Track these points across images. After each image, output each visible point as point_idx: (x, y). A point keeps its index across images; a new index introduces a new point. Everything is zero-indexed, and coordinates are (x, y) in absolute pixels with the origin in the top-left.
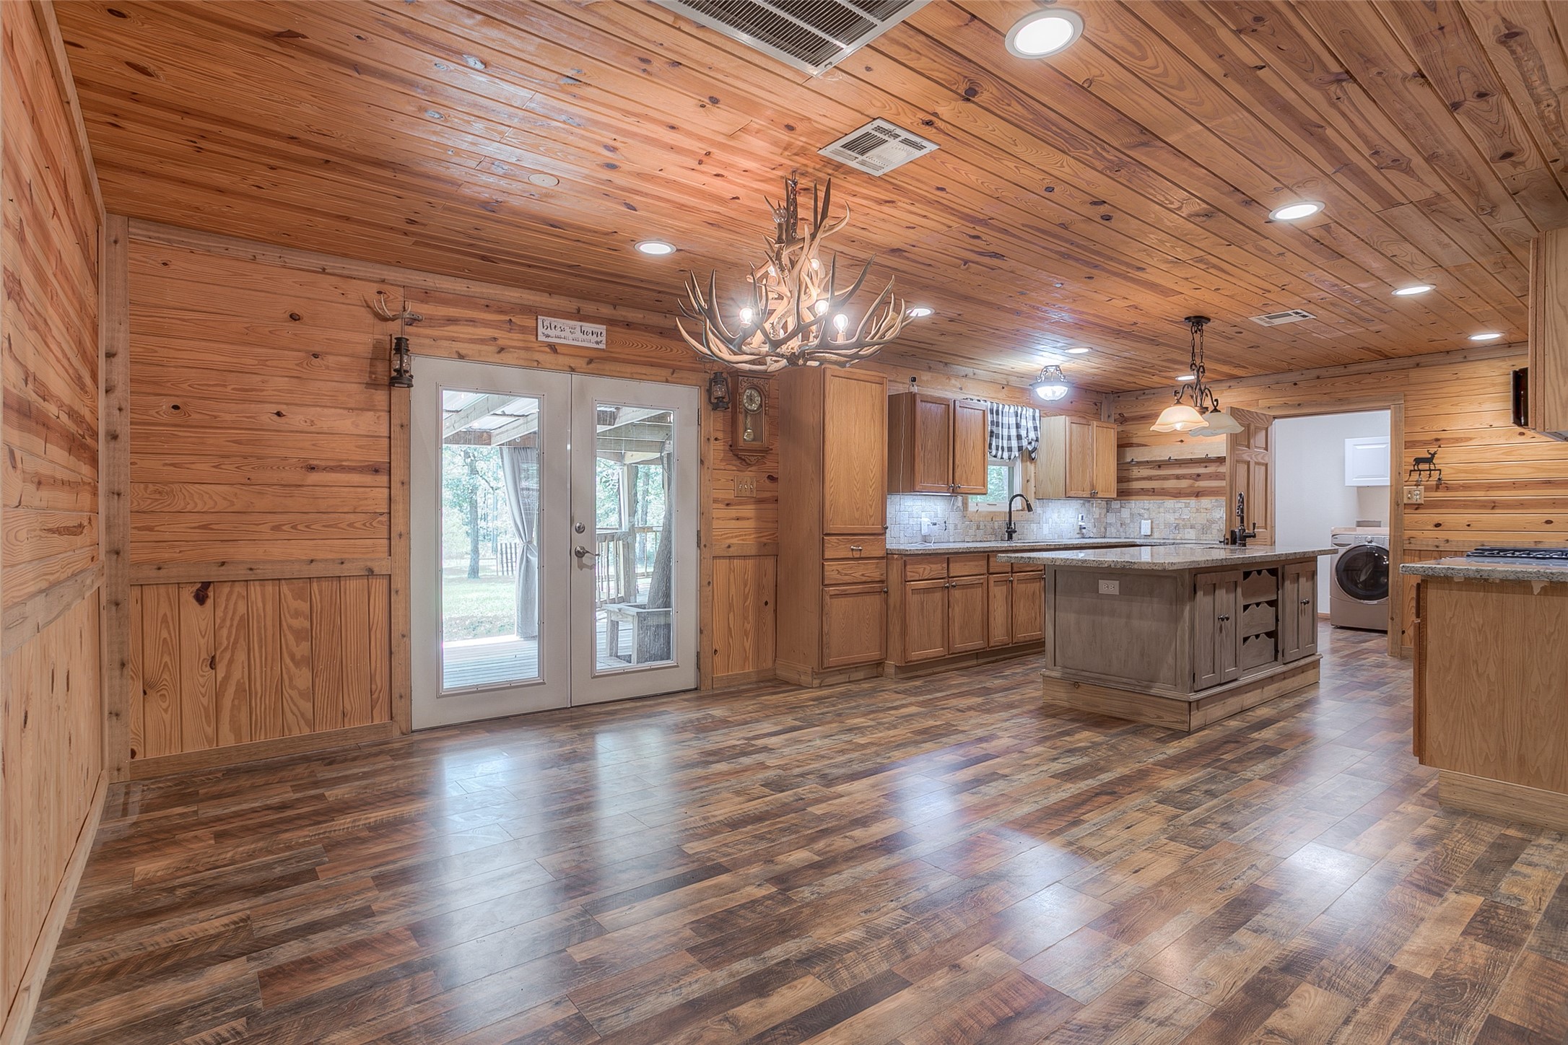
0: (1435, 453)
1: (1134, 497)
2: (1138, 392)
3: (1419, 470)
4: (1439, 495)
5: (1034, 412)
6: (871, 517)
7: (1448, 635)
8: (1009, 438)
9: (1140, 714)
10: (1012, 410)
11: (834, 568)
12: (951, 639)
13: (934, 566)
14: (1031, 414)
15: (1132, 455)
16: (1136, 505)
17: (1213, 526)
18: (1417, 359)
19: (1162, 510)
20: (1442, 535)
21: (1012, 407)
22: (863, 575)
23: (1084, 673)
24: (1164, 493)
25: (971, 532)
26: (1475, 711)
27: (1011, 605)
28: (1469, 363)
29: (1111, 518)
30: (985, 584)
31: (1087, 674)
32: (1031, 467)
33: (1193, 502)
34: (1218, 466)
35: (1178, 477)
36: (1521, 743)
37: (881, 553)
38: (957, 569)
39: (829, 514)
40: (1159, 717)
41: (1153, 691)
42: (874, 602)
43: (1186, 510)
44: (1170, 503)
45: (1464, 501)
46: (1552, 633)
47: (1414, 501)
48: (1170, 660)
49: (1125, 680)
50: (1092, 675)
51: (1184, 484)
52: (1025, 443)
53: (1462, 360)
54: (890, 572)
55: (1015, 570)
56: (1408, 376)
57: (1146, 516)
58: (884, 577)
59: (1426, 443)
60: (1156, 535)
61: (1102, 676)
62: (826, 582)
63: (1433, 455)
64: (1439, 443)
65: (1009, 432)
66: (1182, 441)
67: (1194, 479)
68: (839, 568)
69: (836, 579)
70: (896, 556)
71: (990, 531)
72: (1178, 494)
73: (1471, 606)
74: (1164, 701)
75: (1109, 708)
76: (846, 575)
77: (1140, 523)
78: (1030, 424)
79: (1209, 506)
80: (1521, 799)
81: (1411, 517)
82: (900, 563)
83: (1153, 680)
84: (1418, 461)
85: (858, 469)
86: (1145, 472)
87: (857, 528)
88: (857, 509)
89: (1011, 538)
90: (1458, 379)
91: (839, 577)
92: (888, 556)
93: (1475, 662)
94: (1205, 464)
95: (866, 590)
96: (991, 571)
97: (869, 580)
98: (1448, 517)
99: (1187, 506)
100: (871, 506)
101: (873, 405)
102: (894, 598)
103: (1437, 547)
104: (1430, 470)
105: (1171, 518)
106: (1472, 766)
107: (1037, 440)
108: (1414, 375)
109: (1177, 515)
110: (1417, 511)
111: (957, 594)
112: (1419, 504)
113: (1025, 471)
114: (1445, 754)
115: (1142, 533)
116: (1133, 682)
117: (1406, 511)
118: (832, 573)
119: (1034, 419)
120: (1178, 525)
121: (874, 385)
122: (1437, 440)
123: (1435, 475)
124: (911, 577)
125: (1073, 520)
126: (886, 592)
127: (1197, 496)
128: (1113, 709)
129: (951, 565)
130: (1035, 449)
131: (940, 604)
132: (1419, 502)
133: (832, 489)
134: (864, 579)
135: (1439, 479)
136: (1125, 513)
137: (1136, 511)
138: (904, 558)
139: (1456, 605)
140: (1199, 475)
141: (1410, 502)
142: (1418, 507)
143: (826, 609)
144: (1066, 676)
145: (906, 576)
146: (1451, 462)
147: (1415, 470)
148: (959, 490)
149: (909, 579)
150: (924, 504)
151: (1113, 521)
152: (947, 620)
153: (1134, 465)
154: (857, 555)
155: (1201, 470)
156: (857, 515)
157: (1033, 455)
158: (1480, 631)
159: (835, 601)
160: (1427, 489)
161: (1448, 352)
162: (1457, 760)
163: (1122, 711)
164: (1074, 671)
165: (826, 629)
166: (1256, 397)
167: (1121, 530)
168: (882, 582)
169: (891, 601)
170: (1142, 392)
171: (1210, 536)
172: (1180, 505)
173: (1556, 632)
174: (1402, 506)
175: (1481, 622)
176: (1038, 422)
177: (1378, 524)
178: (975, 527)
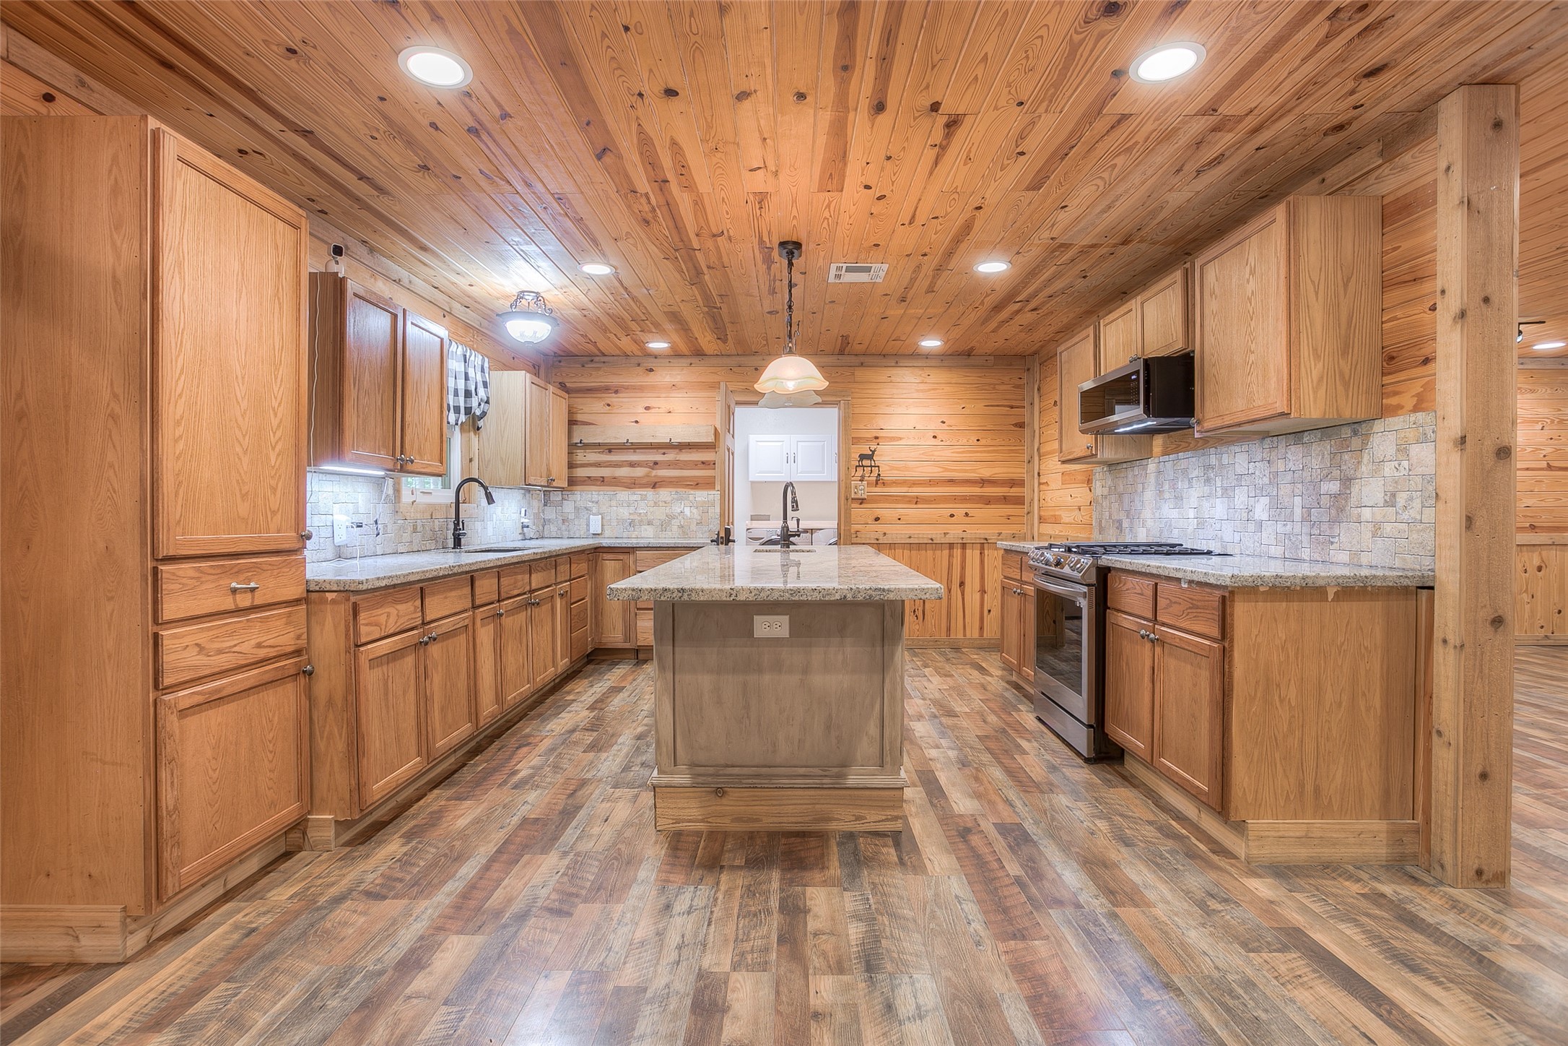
0: (875, 451)
1: (579, 488)
2: (586, 359)
3: (863, 466)
4: (879, 490)
5: (483, 361)
6: (274, 513)
7: (1254, 657)
8: (456, 394)
9: (829, 820)
10: (460, 351)
11: (187, 641)
12: (430, 736)
13: (401, 607)
14: (480, 363)
15: (581, 434)
16: (583, 496)
17: (673, 521)
18: (862, 359)
19: (614, 503)
20: (880, 528)
21: (460, 347)
22: (259, 646)
23: (730, 771)
24: (615, 482)
25: (406, 537)
26: (1277, 744)
27: (499, 653)
28: (899, 369)
29: (550, 513)
30: (470, 627)
31: (736, 771)
32: (474, 438)
33: (650, 493)
34: (677, 454)
35: (632, 465)
36: (1316, 772)
37: (295, 592)
38: (437, 606)
39: (172, 506)
40: (858, 818)
41: (852, 780)
42: (284, 701)
43: (642, 504)
44: (623, 495)
45: (897, 496)
46: (1343, 643)
47: (859, 496)
48: (873, 729)
49: (802, 771)
50: (745, 771)
51: (639, 472)
52: (474, 402)
53: (893, 364)
54: (316, 630)
55: (504, 595)
56: (853, 374)
57: (595, 510)
58: (303, 642)
59: (868, 440)
60: (607, 533)
61: (764, 770)
62: (168, 680)
63: (873, 452)
64: (878, 441)
65: (456, 383)
66: (637, 422)
67: (650, 467)
68: (202, 638)
69: (190, 668)
70: (330, 596)
71: (429, 534)
72: (632, 484)
73: (1276, 620)
74: (867, 793)
75: (776, 820)
76: (220, 652)
77: (588, 520)
78: (479, 378)
79: (668, 499)
80: (1321, 837)
81: (858, 512)
82: (343, 610)
83: (845, 764)
84: (862, 457)
85: (244, 404)
86: (592, 457)
87: (242, 539)
88: (244, 496)
89: (459, 545)
90: (891, 382)
91: (202, 660)
92: (312, 596)
93: (1278, 686)
94: (663, 451)
95: (267, 678)
96: (478, 602)
97: (272, 652)
98: (886, 512)
99: (644, 498)
100: (274, 490)
101: (279, 268)
102: (329, 680)
103: (877, 540)
104: (871, 466)
105: (625, 513)
106: (1274, 809)
107: (487, 402)
108: (860, 373)
109: (632, 510)
110: (862, 506)
111: (435, 650)
112: (863, 499)
113: (466, 447)
114: (1249, 801)
115: (591, 531)
116: (817, 771)
117: (853, 505)
118: (185, 654)
119: (483, 371)
120: (633, 521)
121: (280, 224)
122: (877, 438)
123: (875, 470)
124: (368, 634)
125: (515, 516)
126: (311, 673)
127: (654, 487)
128: (785, 820)
129: (427, 601)
130: (484, 414)
131: (413, 676)
132: (864, 496)
133: (181, 445)
134: (262, 653)
135: (879, 475)
136: (569, 507)
137: (581, 504)
138: (353, 599)
139: (1261, 619)
140: (656, 463)
141: (856, 497)
142: (862, 501)
143: (168, 750)
144: (700, 780)
145: (357, 633)
146: (887, 457)
147: (859, 466)
148: (410, 466)
149: (364, 640)
150: (336, 488)
151: (553, 516)
152: (423, 700)
153: (580, 448)
154: (244, 601)
155: (658, 457)
156: (243, 508)
157: (481, 423)
158: (1283, 648)
159: (193, 722)
160: (869, 484)
161: (884, 355)
162: (1260, 805)
163: (800, 819)
164: (711, 770)
165: (168, 798)
166: (716, 378)
167: (564, 527)
168: (298, 652)
169: (321, 688)
170: (590, 359)
171: (670, 533)
172: (635, 497)
173: (1346, 643)
174: (850, 500)
175: (1284, 638)
176: (487, 375)
177: (767, 518)
178: (410, 529)
